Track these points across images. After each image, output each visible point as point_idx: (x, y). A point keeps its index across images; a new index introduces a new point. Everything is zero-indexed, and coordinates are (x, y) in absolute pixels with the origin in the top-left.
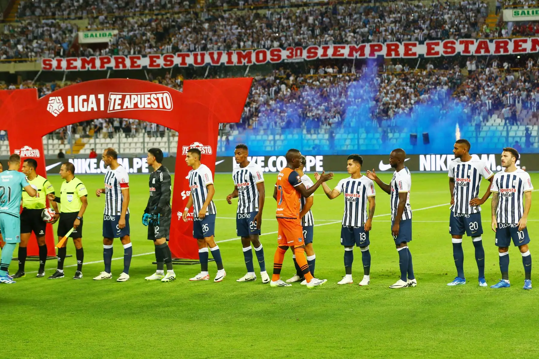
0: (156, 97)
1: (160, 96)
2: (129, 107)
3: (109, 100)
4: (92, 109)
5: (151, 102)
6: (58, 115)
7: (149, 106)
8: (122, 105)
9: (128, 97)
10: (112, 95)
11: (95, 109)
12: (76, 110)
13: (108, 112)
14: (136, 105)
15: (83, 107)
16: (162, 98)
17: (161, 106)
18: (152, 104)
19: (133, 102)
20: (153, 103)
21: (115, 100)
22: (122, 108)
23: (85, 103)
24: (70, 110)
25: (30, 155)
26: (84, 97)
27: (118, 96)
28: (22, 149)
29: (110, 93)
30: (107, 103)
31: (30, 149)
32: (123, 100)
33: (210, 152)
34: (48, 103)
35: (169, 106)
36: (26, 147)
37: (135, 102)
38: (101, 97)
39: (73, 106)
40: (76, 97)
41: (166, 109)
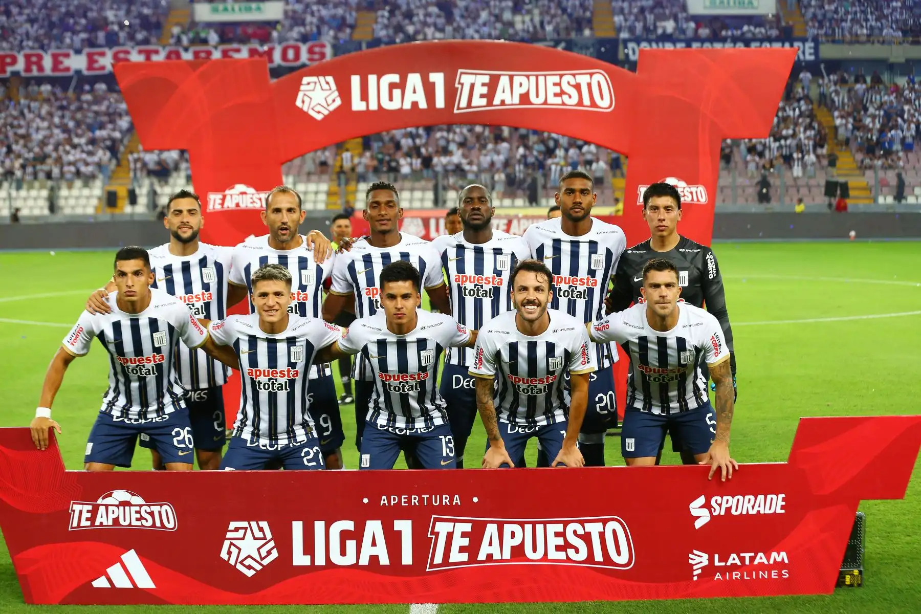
0: (573, 82)
1: (583, 80)
2: (507, 102)
3: (457, 85)
4: (415, 104)
5: (562, 93)
6: (326, 117)
7: (558, 100)
8: (490, 96)
9: (504, 81)
10: (463, 76)
11: (423, 105)
12: (373, 106)
13: (456, 111)
14: (525, 98)
15: (391, 99)
16: (589, 86)
17: (587, 101)
18: (565, 98)
19: (518, 91)
20: (565, 93)
21: (472, 86)
22: (490, 103)
23: (397, 93)
24: (357, 105)
25: (250, 206)
26: (395, 78)
27: (478, 76)
28: (228, 192)
29: (460, 71)
30: (451, 93)
31: (251, 190)
32: (492, 85)
33: (703, 200)
34: (298, 90)
35: (605, 103)
36: (240, 188)
37: (523, 90)
38: (437, 78)
39: (364, 96)
40: (372, 79)
41: (597, 106)
